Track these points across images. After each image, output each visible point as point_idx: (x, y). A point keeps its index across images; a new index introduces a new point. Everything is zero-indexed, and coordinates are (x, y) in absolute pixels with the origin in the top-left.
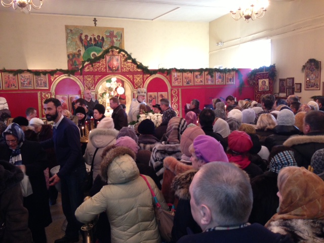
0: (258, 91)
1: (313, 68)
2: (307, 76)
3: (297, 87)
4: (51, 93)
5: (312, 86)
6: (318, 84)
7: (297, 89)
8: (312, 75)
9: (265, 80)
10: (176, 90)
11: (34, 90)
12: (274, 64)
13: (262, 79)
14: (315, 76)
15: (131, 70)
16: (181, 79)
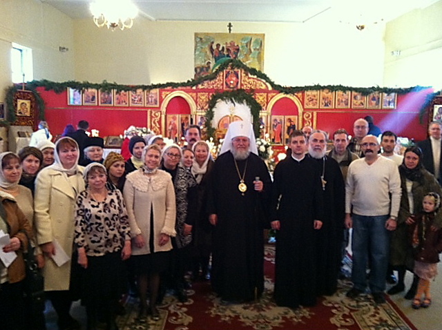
4: (161, 112)
10: (310, 114)
11: (144, 107)
15: (253, 88)
16: (317, 100)
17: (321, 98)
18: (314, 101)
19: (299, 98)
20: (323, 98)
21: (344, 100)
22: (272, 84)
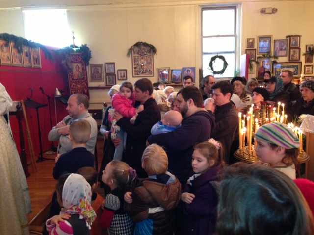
0: (73, 79)
1: (143, 53)
2: (135, 61)
3: (121, 74)
5: (143, 73)
6: (151, 70)
7: (121, 77)
8: (143, 60)
9: (78, 64)
12: (86, 45)
13: (75, 62)
14: (147, 61)
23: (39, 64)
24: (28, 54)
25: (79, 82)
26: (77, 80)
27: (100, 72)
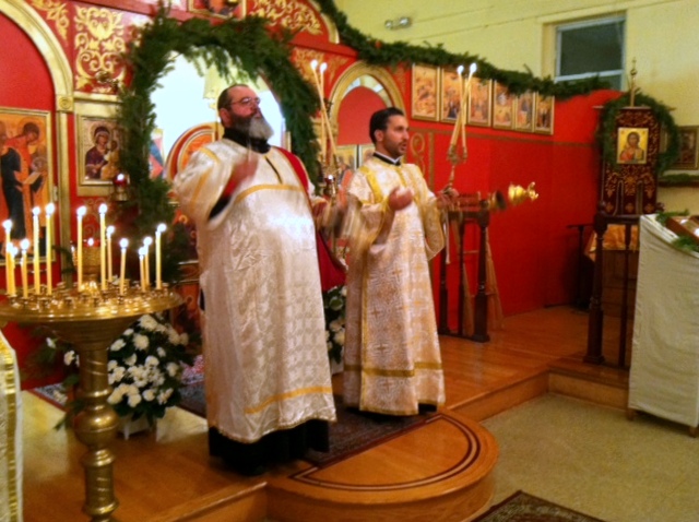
0: (614, 163)
9: (639, 131)
10: (420, 135)
15: (284, 22)
16: (435, 96)
17: (443, 94)
18: (430, 97)
19: (398, 85)
20: (447, 93)
21: (481, 103)
22: (340, 21)
23: (548, 126)
24: (528, 104)
25: (631, 170)
26: (626, 165)
27: (691, 145)
